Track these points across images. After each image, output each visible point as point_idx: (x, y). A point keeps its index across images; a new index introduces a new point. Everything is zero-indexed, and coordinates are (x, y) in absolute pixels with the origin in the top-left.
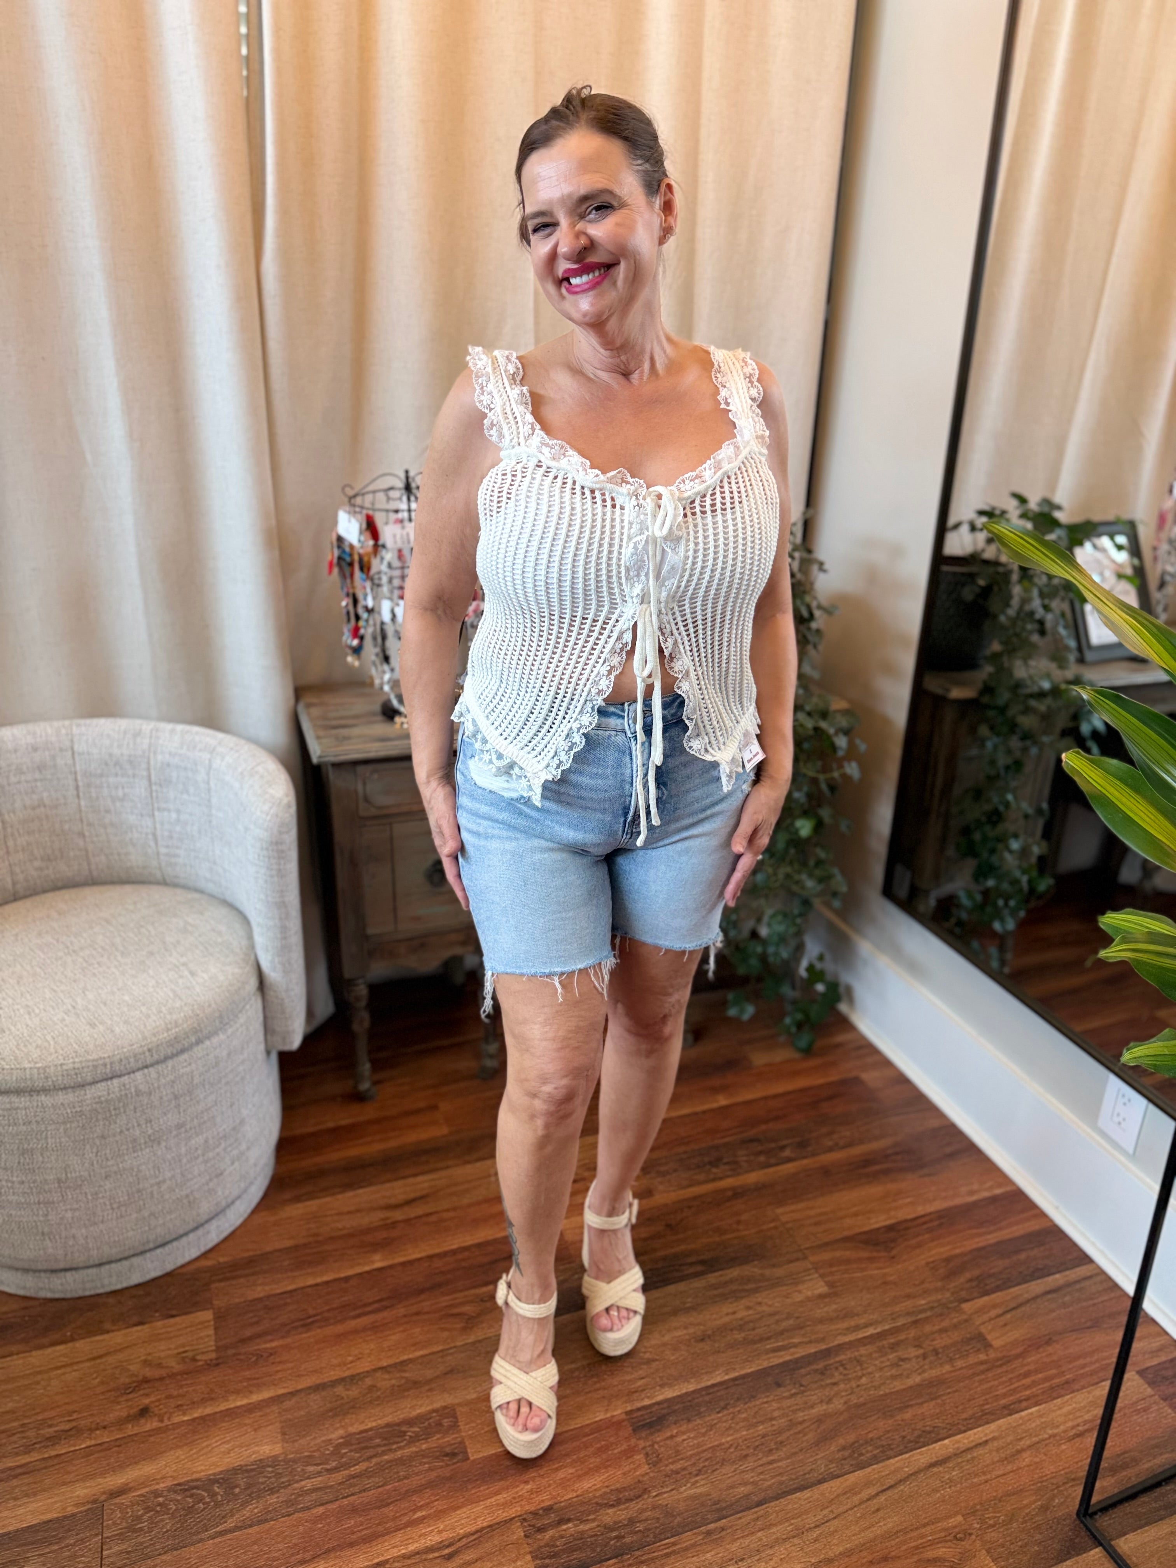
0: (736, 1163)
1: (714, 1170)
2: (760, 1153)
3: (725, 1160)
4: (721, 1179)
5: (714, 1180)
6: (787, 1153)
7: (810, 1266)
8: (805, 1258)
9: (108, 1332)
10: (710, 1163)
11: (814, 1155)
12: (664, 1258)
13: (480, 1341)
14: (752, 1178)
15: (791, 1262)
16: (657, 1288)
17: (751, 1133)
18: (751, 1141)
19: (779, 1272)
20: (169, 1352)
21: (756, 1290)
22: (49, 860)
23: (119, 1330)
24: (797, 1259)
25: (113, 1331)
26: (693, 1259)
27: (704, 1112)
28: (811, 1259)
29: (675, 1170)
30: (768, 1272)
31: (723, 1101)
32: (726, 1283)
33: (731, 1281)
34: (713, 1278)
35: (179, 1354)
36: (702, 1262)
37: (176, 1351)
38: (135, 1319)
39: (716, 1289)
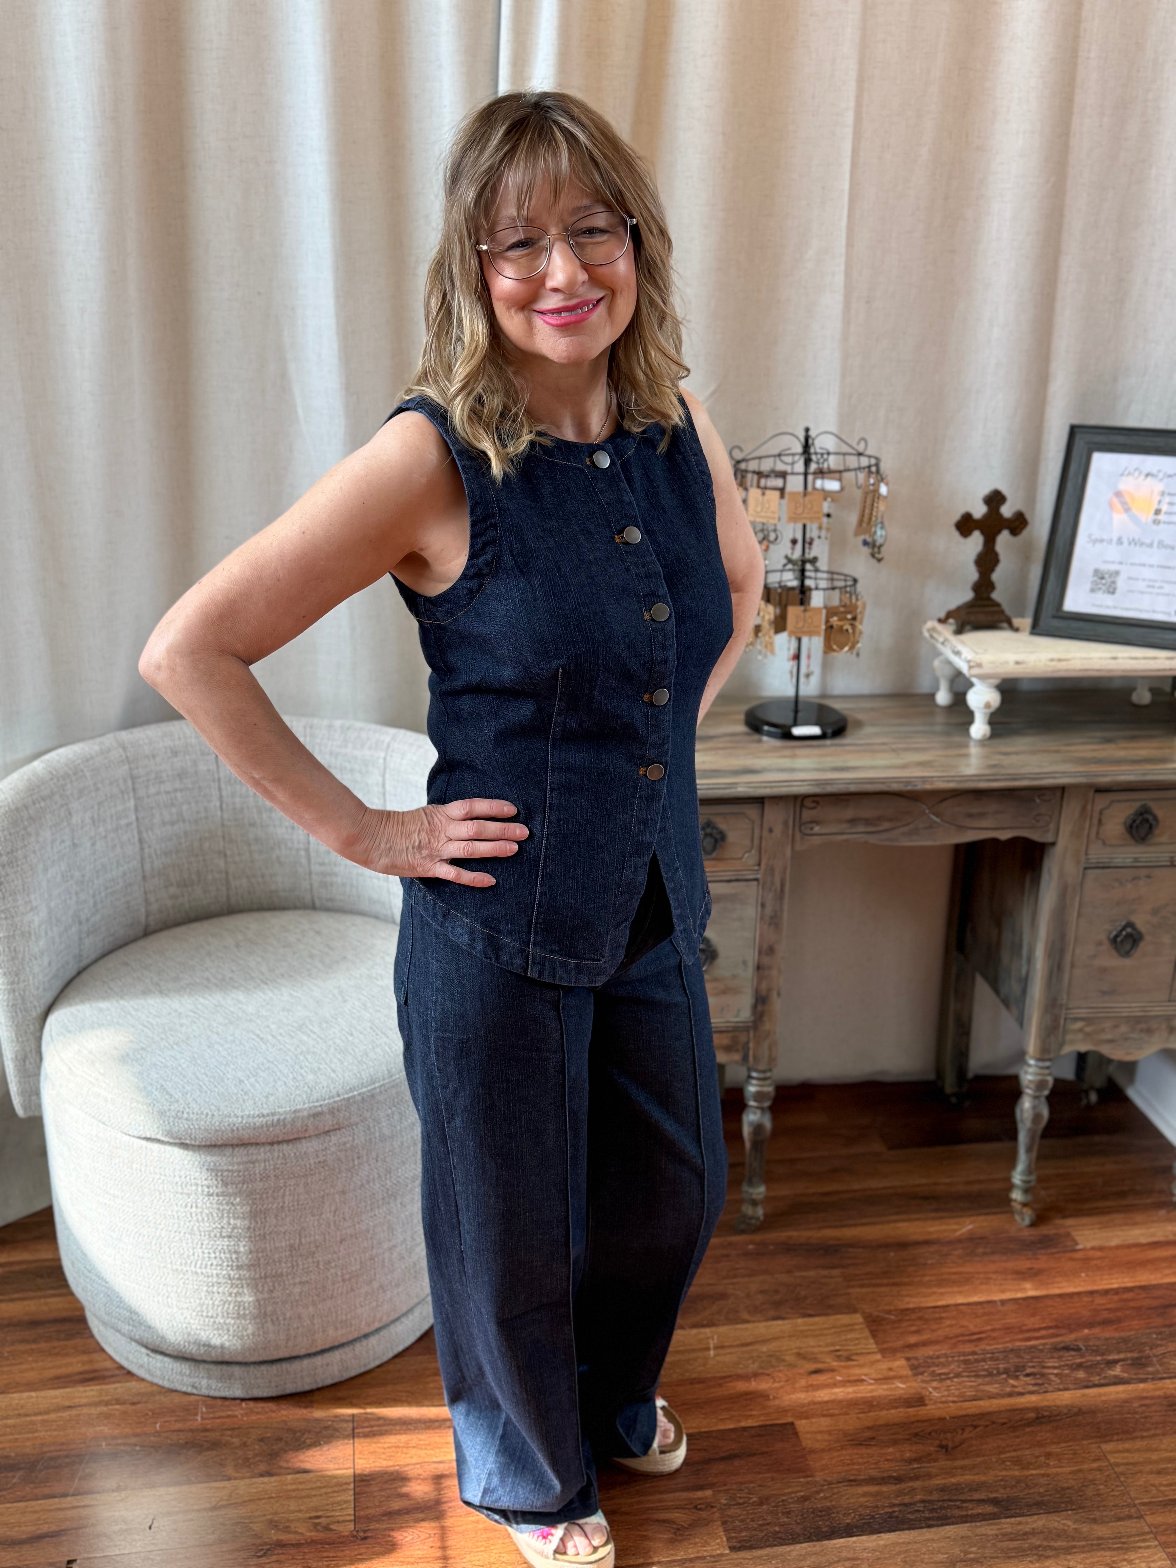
0: (1043, 1375)
1: (1012, 1382)
2: (1080, 1366)
3: (1029, 1371)
4: (1021, 1394)
5: (1010, 1395)
6: (1117, 1371)
7: (1147, 1529)
8: (1140, 1517)
9: (229, 1479)
10: (1006, 1371)
11: (1156, 1378)
12: (943, 1489)
13: (691, 1560)
14: (1066, 1398)
15: (1119, 1519)
16: (929, 1526)
17: (1069, 1338)
18: (1067, 1348)
19: (1101, 1530)
20: (300, 1515)
21: (1068, 1551)
22: (186, 886)
23: (243, 1478)
24: (1130, 1517)
25: (236, 1479)
26: (982, 1496)
27: (1003, 1302)
28: (1149, 1519)
29: (958, 1375)
30: (1085, 1528)
31: (1030, 1290)
32: (1026, 1534)
33: (1034, 1533)
34: (1007, 1525)
35: (310, 1518)
36: (995, 1502)
37: (308, 1515)
38: (263, 1467)
39: (1011, 1540)
